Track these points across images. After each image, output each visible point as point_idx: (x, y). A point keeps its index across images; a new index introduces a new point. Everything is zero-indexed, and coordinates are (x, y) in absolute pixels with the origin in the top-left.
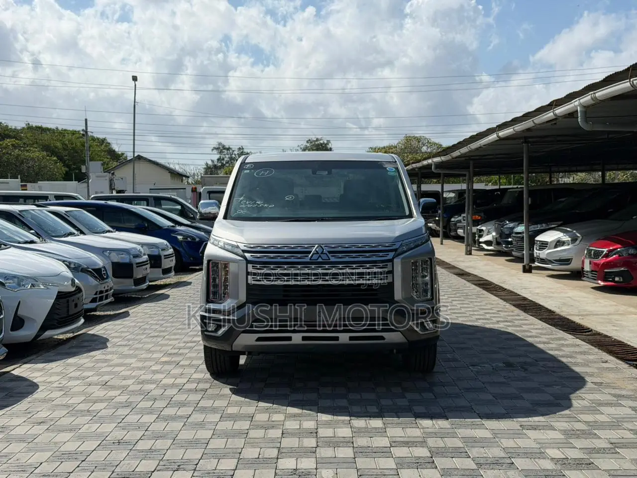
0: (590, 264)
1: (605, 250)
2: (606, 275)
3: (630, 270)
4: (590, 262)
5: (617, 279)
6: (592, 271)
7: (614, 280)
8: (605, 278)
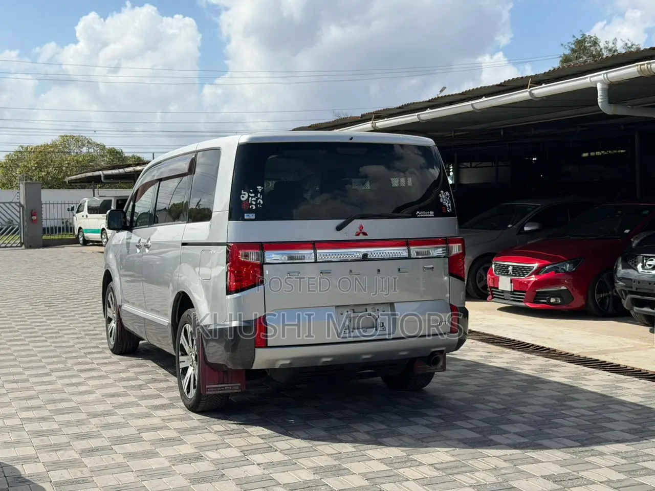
0: (511, 282)
1: (536, 265)
2: (536, 296)
3: (570, 290)
4: (511, 280)
5: (553, 300)
6: (515, 291)
7: (550, 302)
8: (535, 299)
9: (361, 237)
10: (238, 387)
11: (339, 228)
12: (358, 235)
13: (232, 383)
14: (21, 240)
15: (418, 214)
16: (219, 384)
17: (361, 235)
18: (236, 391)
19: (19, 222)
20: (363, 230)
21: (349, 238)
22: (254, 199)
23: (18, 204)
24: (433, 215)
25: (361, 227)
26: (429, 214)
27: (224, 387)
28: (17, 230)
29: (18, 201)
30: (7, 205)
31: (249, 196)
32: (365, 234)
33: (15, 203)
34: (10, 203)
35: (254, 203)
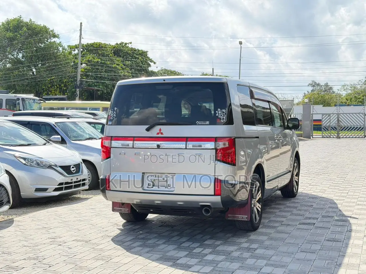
9: (160, 135)
10: (127, 211)
11: (148, 130)
12: (158, 134)
13: (125, 208)
14: (364, 134)
15: (198, 123)
16: (119, 207)
17: (160, 134)
18: (126, 212)
19: (364, 124)
20: (161, 132)
21: (153, 135)
22: (113, 114)
23: (363, 114)
24: (209, 124)
25: (160, 130)
26: (206, 123)
27: (121, 210)
28: (363, 128)
29: (364, 112)
30: (357, 114)
31: (111, 113)
32: (162, 134)
33: (362, 113)
34: (359, 113)
35: (112, 116)
